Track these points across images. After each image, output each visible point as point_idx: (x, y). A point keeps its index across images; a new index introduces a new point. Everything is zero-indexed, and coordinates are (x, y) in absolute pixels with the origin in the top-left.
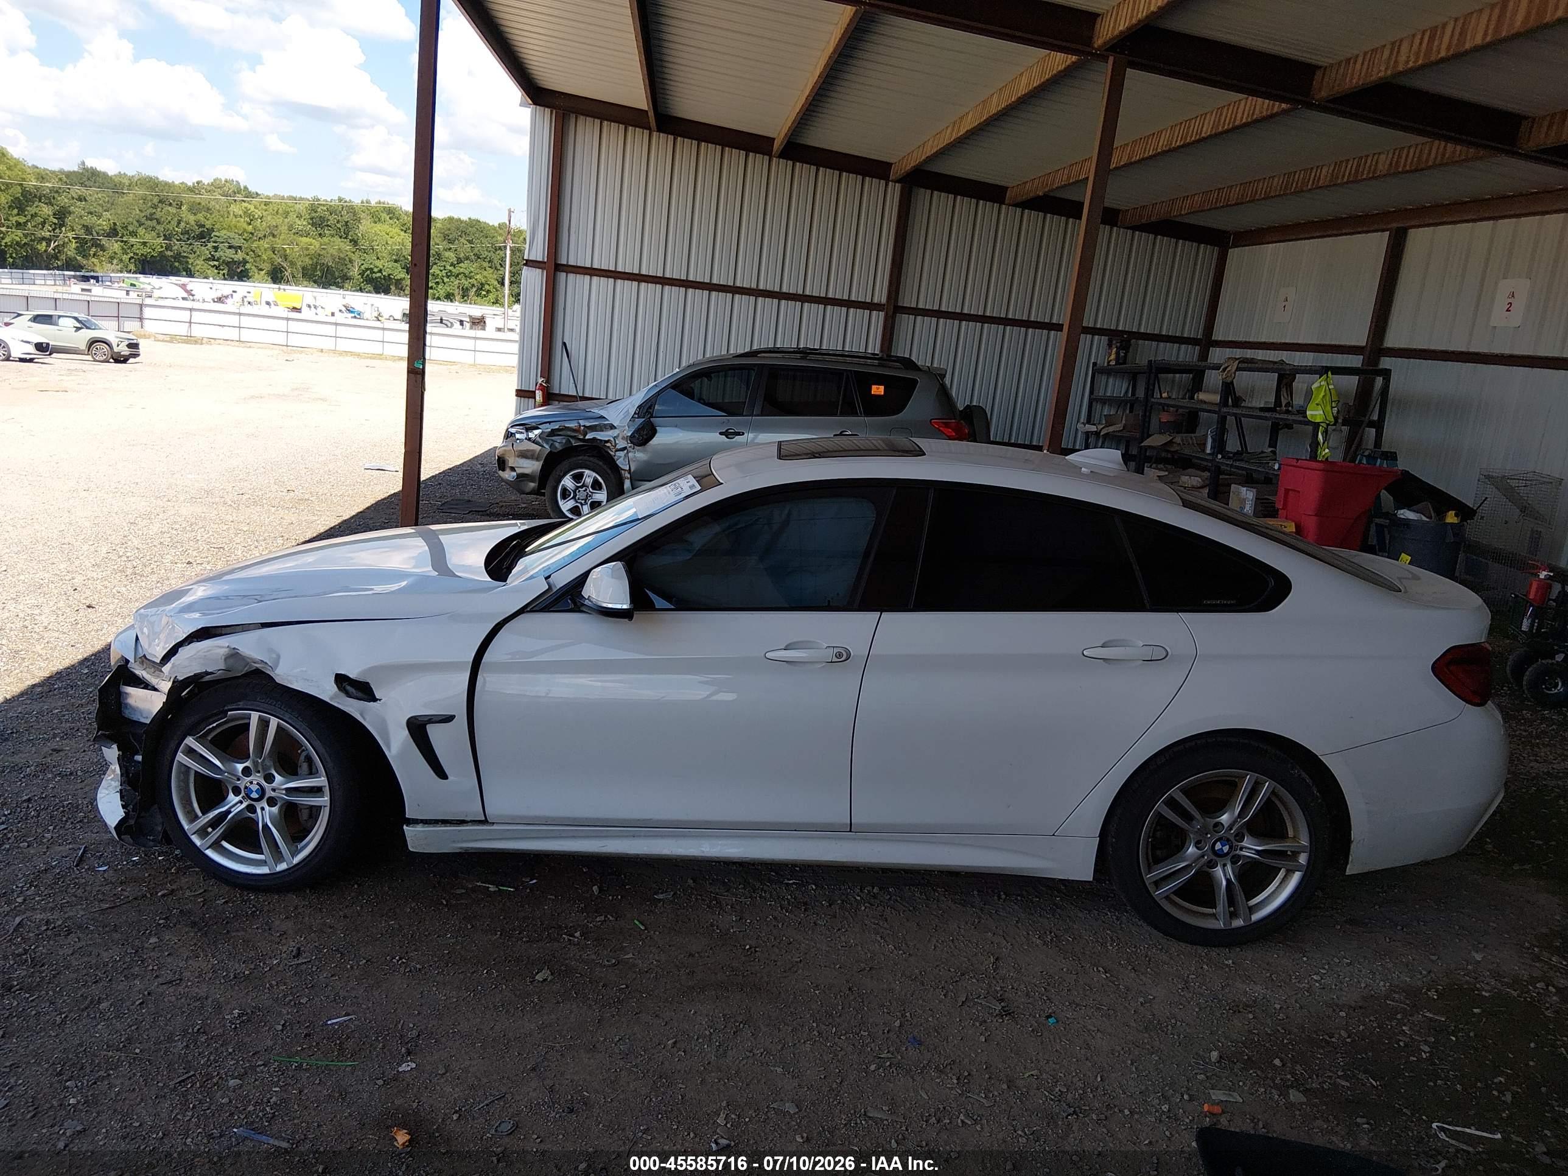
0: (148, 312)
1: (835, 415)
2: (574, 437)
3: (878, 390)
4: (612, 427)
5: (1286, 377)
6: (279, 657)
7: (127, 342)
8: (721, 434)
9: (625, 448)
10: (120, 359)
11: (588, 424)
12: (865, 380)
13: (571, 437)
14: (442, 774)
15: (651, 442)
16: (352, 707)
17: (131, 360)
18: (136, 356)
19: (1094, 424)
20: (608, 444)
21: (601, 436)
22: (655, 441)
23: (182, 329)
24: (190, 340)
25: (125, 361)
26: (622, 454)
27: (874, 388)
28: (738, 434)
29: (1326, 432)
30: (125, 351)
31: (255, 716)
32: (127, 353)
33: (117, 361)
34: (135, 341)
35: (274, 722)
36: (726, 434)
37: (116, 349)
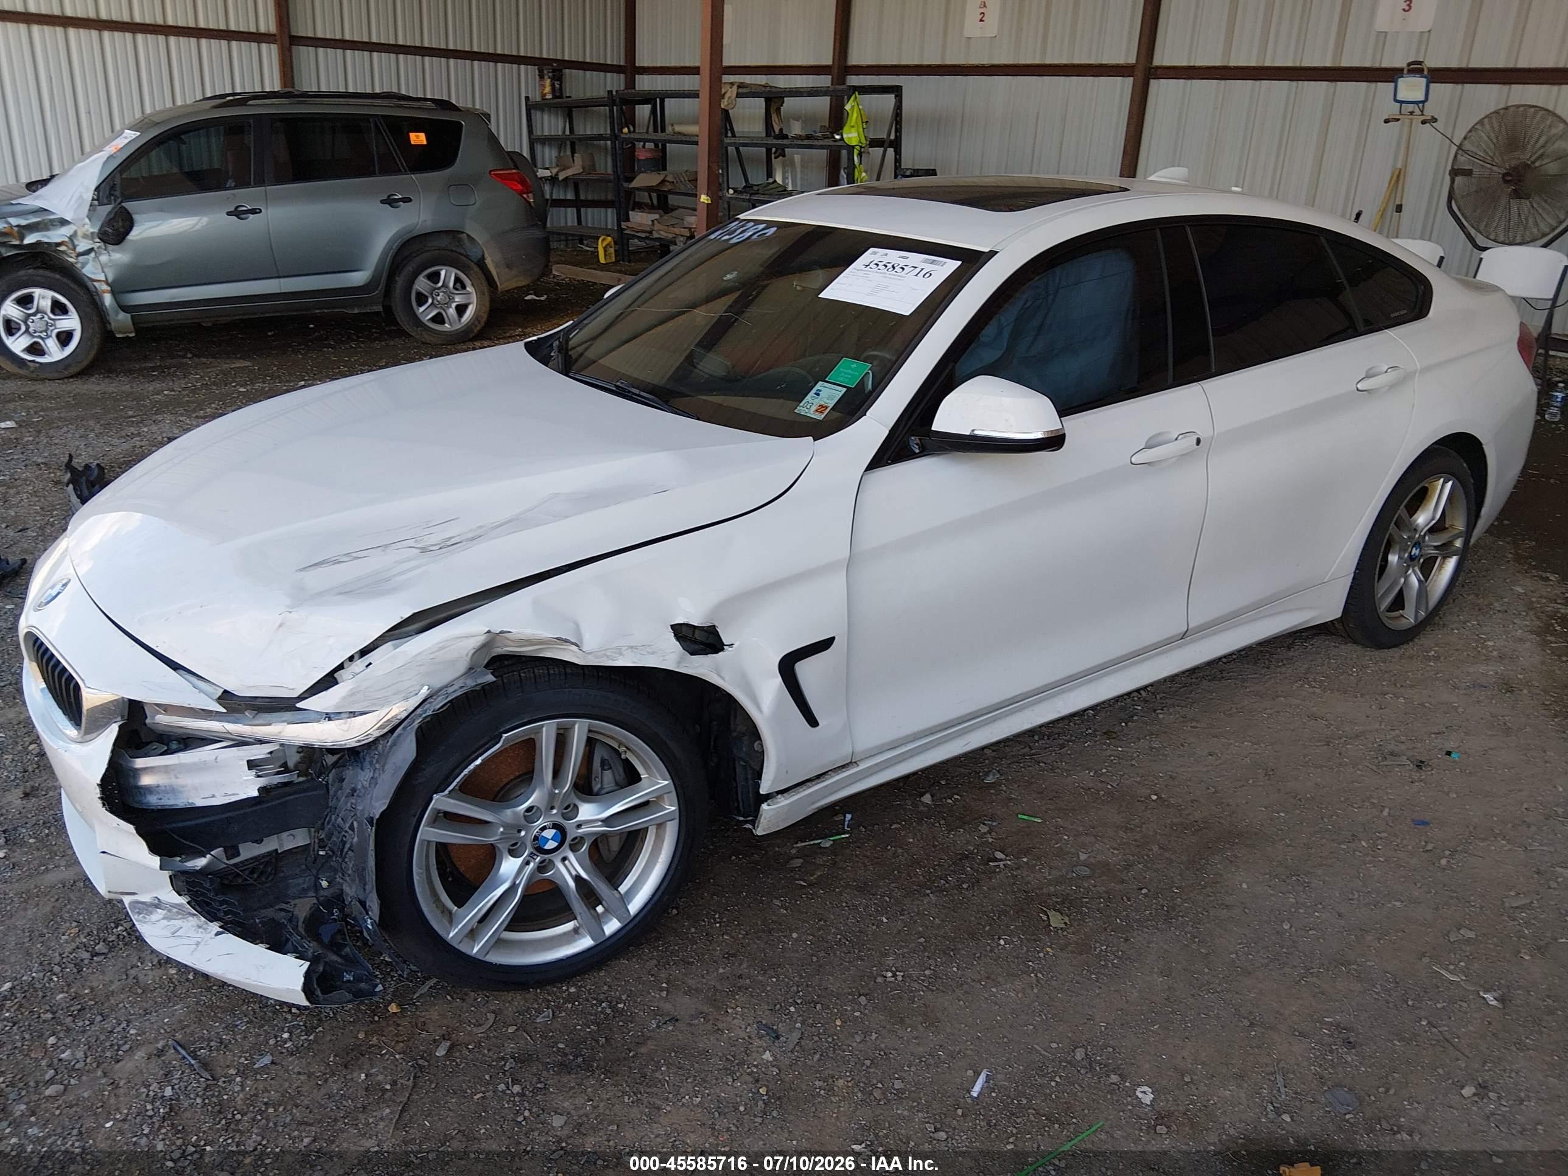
1: (372, 174)
3: (418, 138)
4: (64, 222)
5: (773, 99)
6: (578, 626)
8: (229, 214)
9: (90, 251)
12: (399, 127)
14: (813, 722)
15: (129, 237)
16: (701, 667)
19: (547, 169)
22: (135, 234)
27: (412, 136)
28: (254, 212)
29: (860, 154)
31: (547, 731)
35: (579, 730)
36: (237, 213)
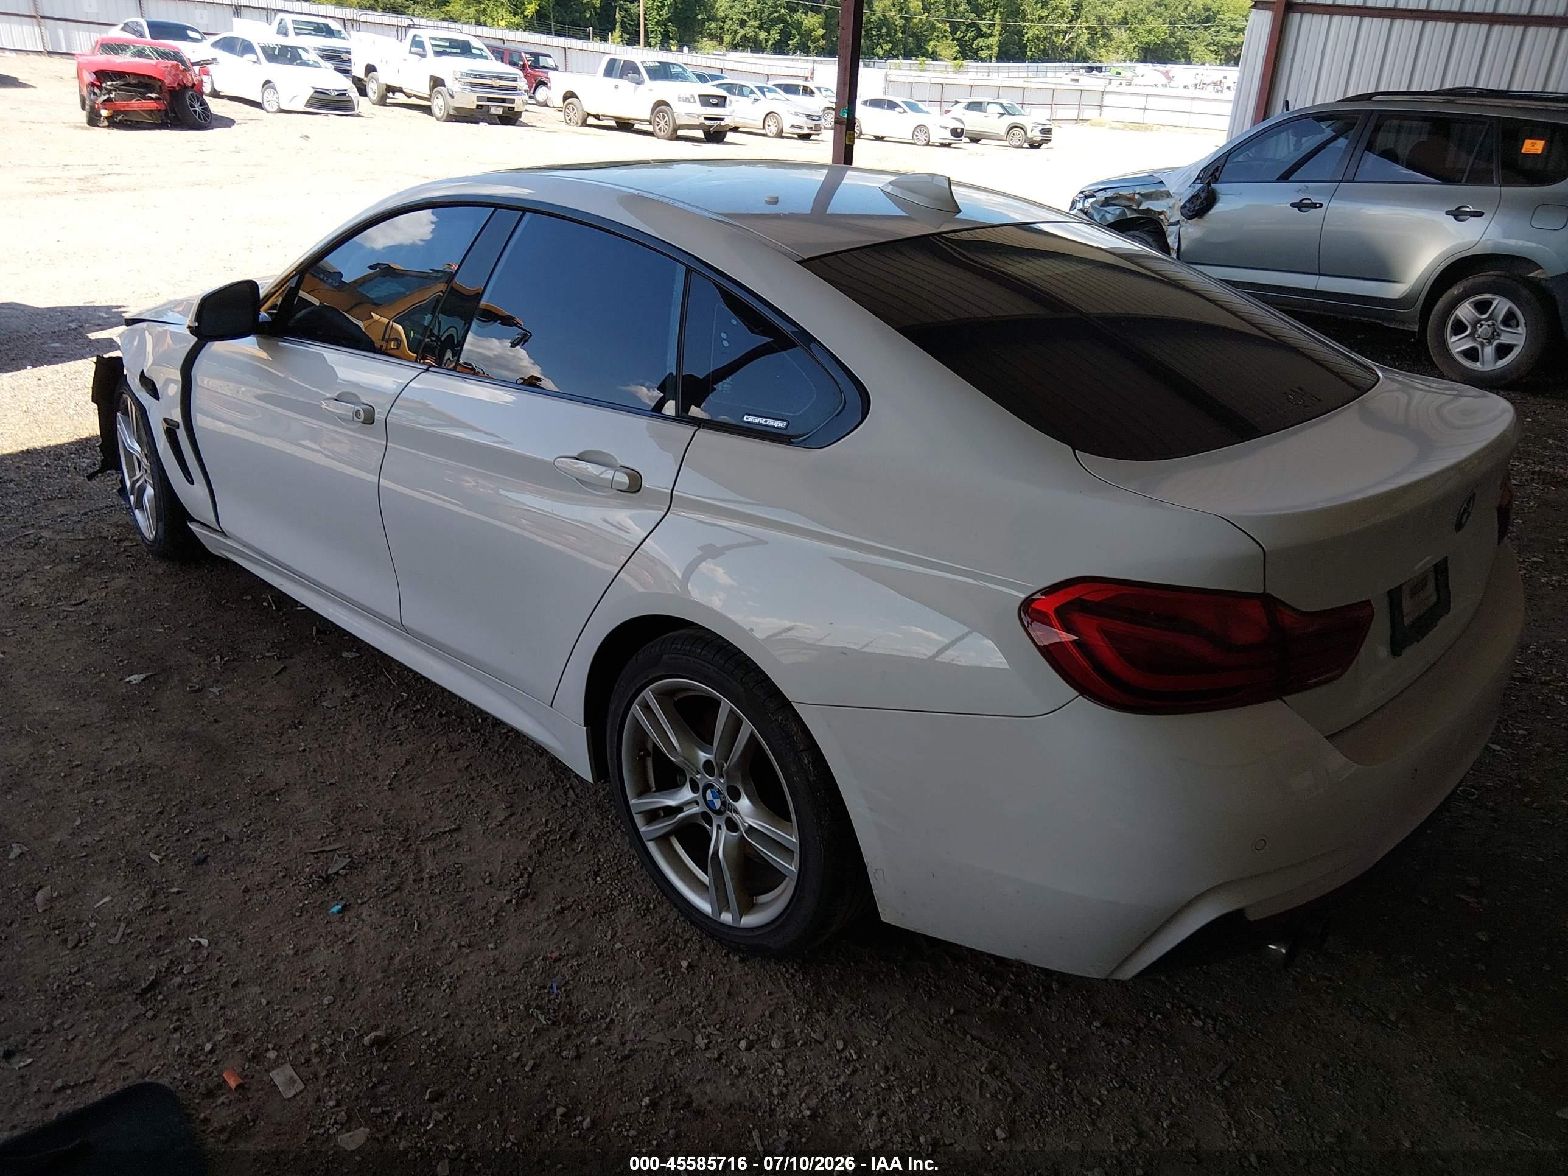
0: (1108, 100)
2: (1129, 207)
3: (1534, 147)
4: (1168, 195)
7: (1041, 127)
8: (1293, 205)
9: (1178, 222)
10: (1034, 145)
11: (1143, 191)
13: (1126, 207)
14: (189, 479)
17: (1044, 146)
18: (1048, 141)
20: (1162, 217)
21: (1155, 206)
23: (1136, 116)
24: (1141, 127)
25: (1038, 147)
26: (1174, 228)
27: (1528, 143)
30: (1037, 136)
32: (1039, 139)
33: (1032, 146)
34: (1048, 127)
36: (1299, 205)
37: (1030, 135)
